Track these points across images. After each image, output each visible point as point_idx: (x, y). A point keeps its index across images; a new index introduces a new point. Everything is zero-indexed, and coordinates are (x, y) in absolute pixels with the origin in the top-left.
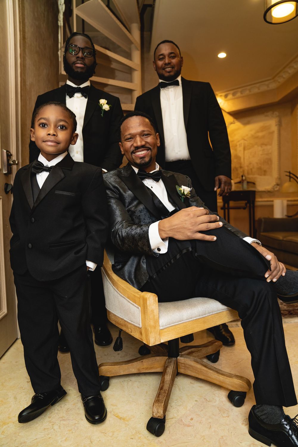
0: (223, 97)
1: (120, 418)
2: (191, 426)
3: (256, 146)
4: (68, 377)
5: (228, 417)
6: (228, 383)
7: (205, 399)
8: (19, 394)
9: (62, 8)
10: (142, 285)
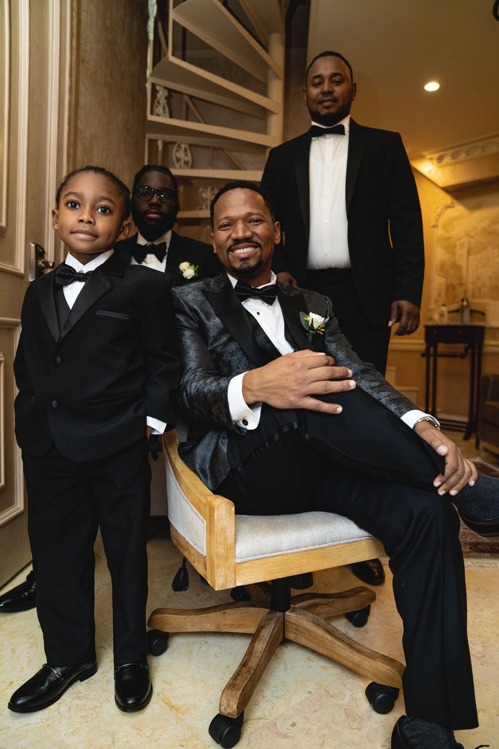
0: (435, 162)
1: (172, 707)
3: (490, 248)
5: (360, 729)
6: (367, 668)
7: (326, 691)
8: (21, 644)
9: (153, 10)
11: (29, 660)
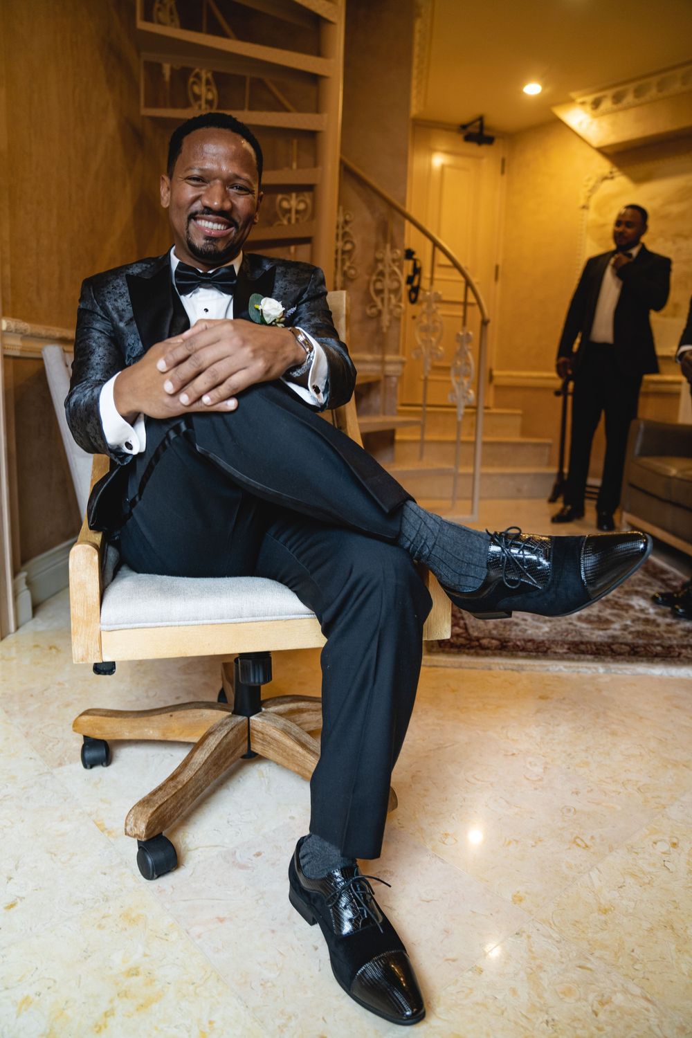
0: (588, 108)
2: (248, 867)
4: (43, 733)
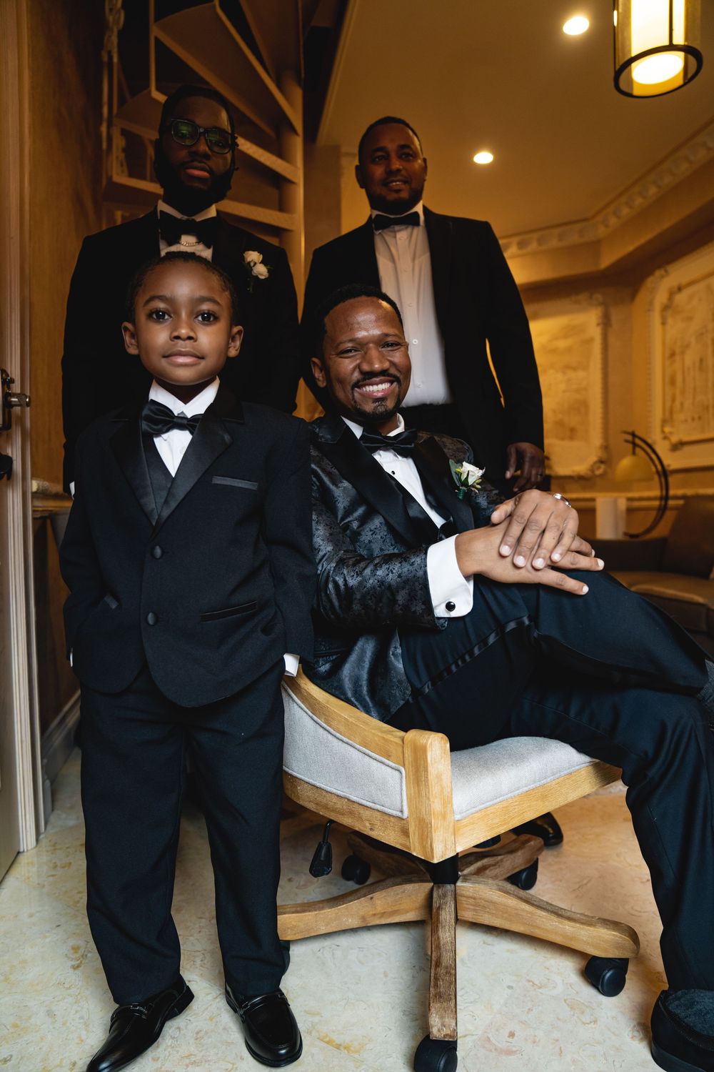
1: (338, 1047)
3: (551, 372)
5: (595, 1022)
6: (585, 939)
7: (529, 981)
8: (58, 1001)
9: (116, 19)
10: (393, 710)
11: (85, 1023)
